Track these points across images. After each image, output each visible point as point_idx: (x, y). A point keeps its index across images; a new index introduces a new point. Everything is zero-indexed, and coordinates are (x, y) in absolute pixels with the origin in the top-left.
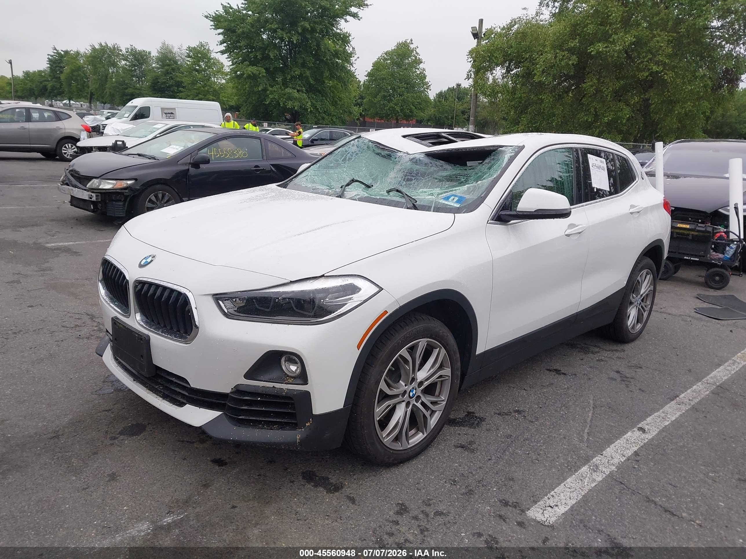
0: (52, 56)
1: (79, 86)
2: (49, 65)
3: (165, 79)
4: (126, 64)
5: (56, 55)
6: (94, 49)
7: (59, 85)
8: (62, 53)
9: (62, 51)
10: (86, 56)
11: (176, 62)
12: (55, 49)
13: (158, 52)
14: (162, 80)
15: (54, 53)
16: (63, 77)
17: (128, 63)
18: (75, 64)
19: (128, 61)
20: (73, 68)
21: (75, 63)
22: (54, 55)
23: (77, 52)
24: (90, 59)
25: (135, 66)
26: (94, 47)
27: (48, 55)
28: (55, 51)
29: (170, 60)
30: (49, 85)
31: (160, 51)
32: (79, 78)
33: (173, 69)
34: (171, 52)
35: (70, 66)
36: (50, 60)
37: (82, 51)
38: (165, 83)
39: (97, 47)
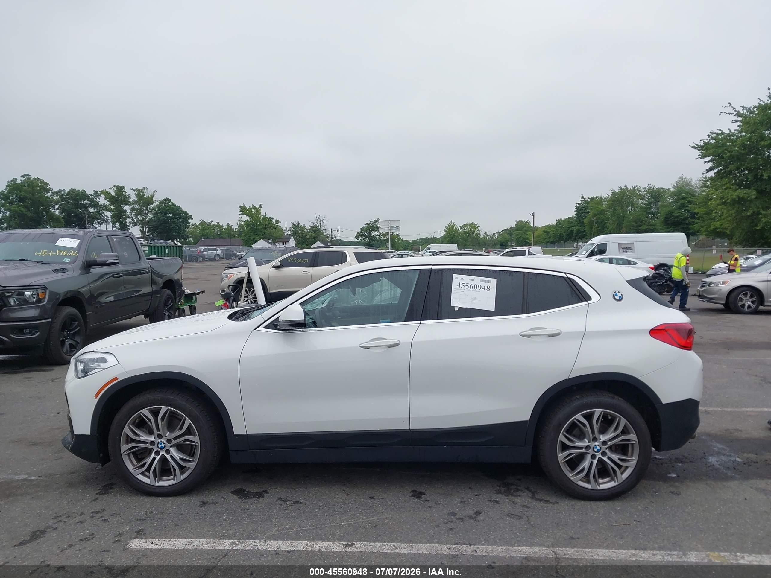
0: (579, 204)
1: (599, 228)
2: (576, 213)
3: (679, 213)
4: (642, 203)
5: (583, 203)
6: (614, 193)
7: (583, 228)
8: (589, 200)
9: (588, 198)
10: (608, 200)
11: (693, 195)
12: (583, 197)
13: (674, 187)
14: (676, 213)
15: (582, 201)
16: (586, 221)
17: (644, 202)
18: (597, 209)
19: (644, 199)
20: (596, 213)
21: (598, 207)
22: (581, 203)
23: (601, 197)
24: (610, 202)
25: (651, 203)
26: (615, 191)
27: (577, 203)
28: (583, 199)
29: (686, 193)
30: (575, 229)
31: (676, 185)
32: (600, 221)
33: (689, 202)
34: (688, 185)
35: (593, 210)
36: (577, 208)
37: (605, 196)
38: (679, 216)
39: (617, 190)
